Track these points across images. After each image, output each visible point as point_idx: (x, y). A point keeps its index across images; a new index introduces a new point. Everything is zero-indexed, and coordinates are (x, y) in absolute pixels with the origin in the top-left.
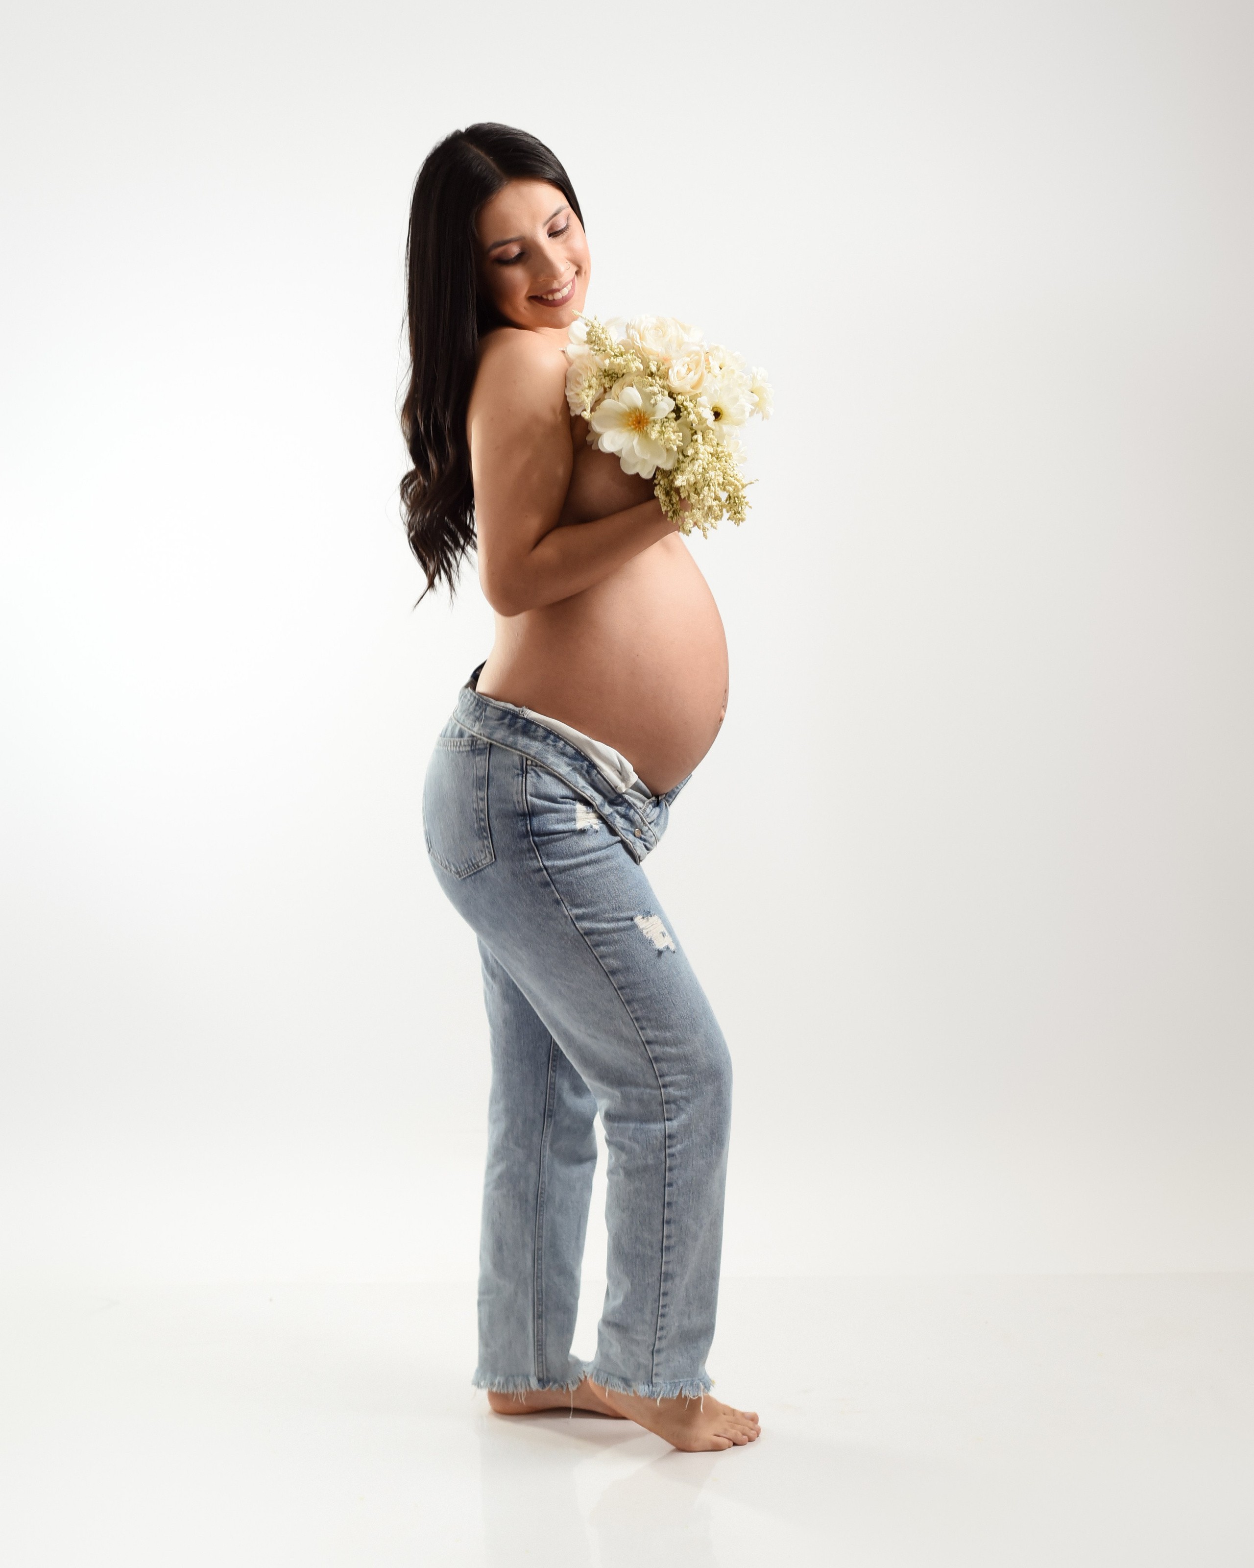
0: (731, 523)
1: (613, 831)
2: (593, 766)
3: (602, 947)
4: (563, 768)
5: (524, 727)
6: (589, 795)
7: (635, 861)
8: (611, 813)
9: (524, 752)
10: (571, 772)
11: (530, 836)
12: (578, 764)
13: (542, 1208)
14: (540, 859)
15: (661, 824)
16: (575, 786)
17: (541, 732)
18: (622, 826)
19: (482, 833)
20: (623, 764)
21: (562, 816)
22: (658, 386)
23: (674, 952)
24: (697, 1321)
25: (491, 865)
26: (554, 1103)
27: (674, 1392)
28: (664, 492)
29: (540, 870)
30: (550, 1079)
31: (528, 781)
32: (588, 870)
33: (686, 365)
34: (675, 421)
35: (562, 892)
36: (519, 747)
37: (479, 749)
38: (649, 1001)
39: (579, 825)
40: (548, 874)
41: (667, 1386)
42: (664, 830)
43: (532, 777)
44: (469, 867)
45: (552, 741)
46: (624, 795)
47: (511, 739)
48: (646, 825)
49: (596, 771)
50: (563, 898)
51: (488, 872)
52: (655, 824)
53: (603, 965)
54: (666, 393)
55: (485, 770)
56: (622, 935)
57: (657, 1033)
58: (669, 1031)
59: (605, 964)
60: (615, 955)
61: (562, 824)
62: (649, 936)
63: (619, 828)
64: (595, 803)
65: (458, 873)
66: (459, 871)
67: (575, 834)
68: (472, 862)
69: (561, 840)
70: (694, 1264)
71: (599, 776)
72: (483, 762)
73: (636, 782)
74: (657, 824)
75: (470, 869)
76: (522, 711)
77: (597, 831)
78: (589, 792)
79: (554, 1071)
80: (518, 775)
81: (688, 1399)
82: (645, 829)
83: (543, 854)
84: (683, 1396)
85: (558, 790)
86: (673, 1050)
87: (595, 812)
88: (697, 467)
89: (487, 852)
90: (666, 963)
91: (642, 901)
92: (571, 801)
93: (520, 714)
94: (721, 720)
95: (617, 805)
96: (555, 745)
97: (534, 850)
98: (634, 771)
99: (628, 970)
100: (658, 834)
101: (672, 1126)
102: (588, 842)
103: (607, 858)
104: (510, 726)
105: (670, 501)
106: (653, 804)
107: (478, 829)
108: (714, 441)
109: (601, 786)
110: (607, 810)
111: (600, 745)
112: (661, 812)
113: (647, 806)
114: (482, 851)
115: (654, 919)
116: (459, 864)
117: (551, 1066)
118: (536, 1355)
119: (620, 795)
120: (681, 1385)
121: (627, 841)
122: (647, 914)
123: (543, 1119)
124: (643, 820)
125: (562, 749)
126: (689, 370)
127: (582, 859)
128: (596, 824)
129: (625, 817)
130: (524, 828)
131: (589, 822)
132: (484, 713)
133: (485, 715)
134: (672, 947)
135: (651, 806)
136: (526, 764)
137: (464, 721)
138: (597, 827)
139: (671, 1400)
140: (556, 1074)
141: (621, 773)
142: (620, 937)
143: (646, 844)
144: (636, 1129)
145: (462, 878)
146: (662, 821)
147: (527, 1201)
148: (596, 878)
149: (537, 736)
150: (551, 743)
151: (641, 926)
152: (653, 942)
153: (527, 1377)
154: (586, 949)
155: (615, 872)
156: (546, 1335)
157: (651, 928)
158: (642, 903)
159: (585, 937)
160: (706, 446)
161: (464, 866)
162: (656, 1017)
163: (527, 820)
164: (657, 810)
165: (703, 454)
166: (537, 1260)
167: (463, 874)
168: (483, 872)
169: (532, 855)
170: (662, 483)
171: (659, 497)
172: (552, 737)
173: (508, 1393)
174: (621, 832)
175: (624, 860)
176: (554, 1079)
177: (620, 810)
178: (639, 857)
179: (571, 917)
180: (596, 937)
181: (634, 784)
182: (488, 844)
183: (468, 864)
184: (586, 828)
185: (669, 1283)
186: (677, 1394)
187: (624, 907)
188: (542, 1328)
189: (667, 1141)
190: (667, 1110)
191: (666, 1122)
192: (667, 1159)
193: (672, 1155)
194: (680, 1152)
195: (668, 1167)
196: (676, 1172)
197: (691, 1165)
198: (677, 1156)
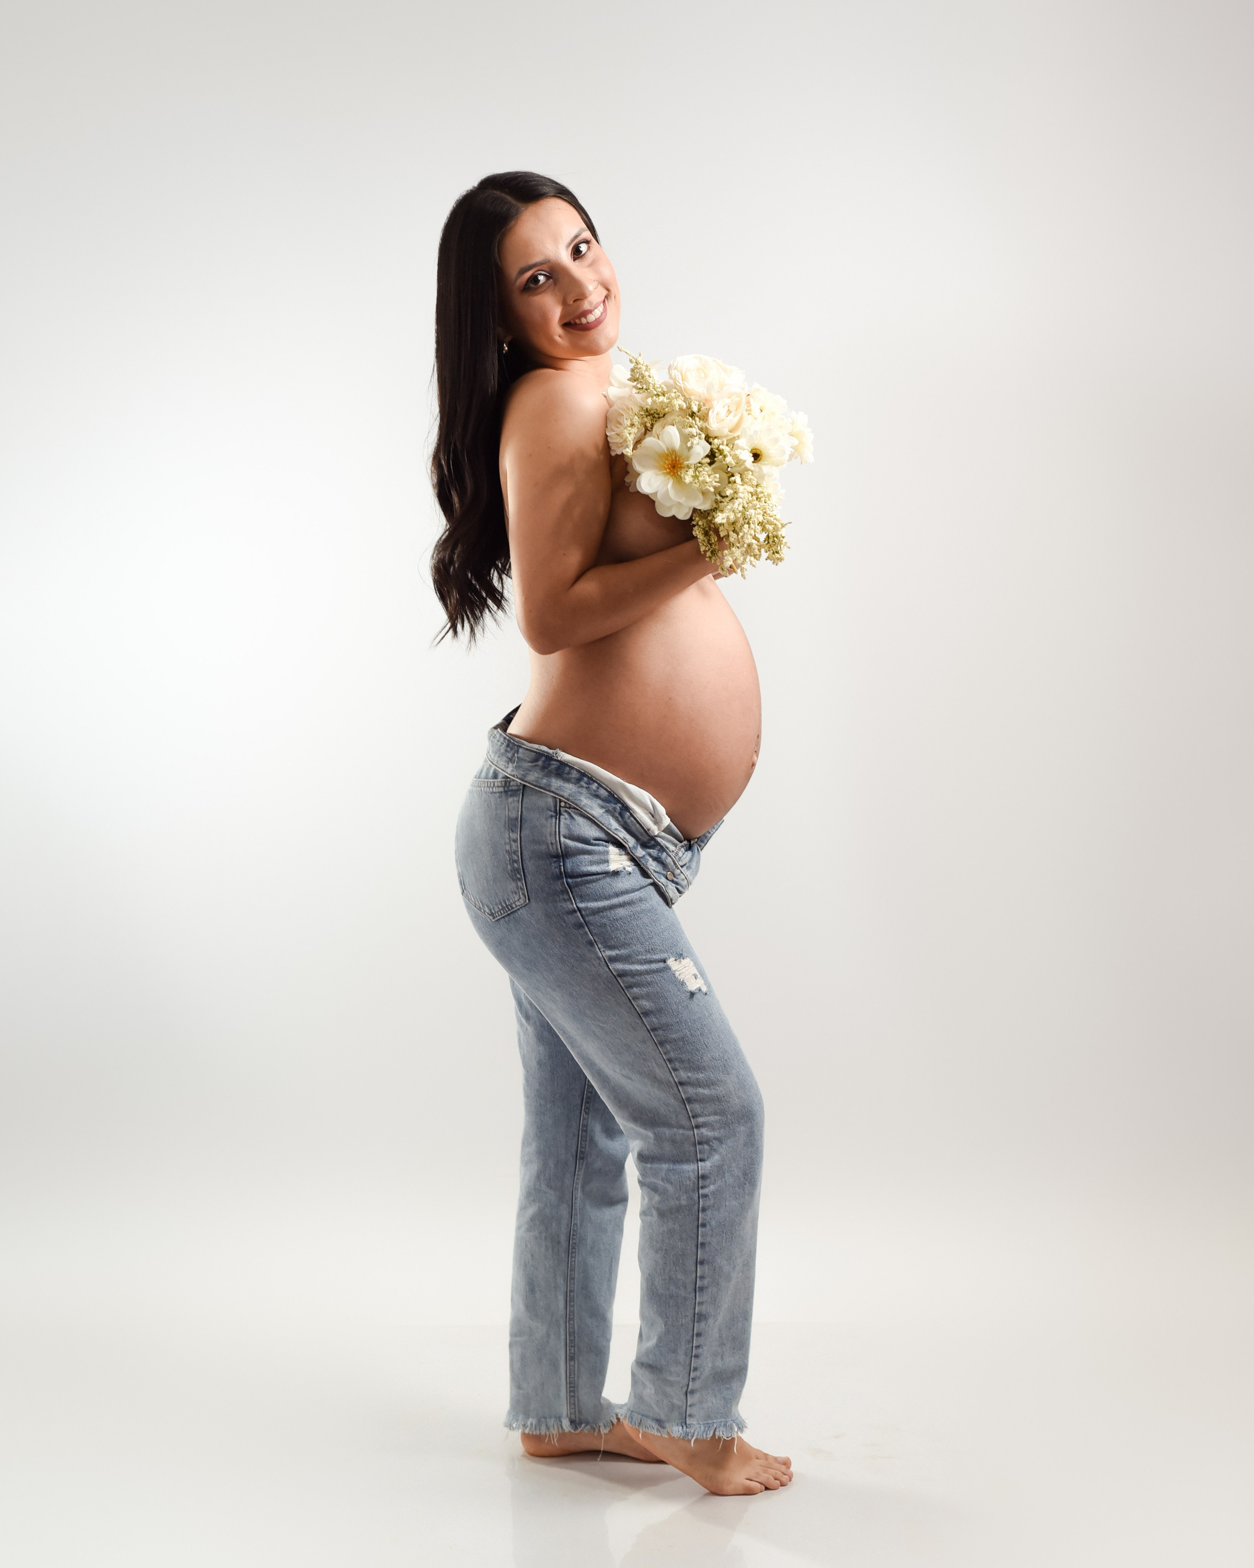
0: (770, 562)
1: (645, 874)
2: (626, 808)
3: (635, 989)
4: (596, 810)
5: (558, 769)
6: (622, 838)
7: (667, 904)
8: (644, 856)
9: (557, 794)
10: (604, 815)
11: (563, 878)
12: (611, 806)
14: (573, 901)
16: (608, 828)
17: (574, 774)
18: (654, 869)
19: (516, 875)
20: (656, 807)
21: (596, 858)
22: (697, 428)
23: (706, 994)
24: (730, 1362)
25: (524, 906)
26: (586, 1145)
27: (708, 1433)
28: (703, 532)
29: (574, 911)
30: (583, 1120)
31: (562, 823)
32: (621, 912)
33: (727, 406)
34: (710, 466)
35: (595, 933)
36: (553, 789)
37: (512, 790)
38: (682, 1043)
39: (612, 867)
40: (582, 916)
41: (700, 1427)
42: (696, 874)
43: (566, 819)
44: (502, 909)
45: (586, 783)
46: (656, 838)
47: (545, 781)
48: (678, 868)
49: (629, 814)
50: (596, 939)
51: (521, 913)
52: (687, 868)
53: (636, 1007)
54: (703, 436)
55: (518, 812)
56: (655, 977)
57: (689, 1074)
58: (702, 1072)
59: (637, 1006)
60: (648, 996)
61: (595, 866)
62: (681, 978)
63: (651, 870)
64: (628, 845)
65: (492, 914)
66: (493, 913)
67: (608, 876)
68: (505, 903)
69: (594, 882)
71: (632, 819)
72: (516, 804)
73: (669, 825)
74: (689, 868)
75: (503, 911)
76: (556, 754)
77: (630, 873)
78: (622, 835)
79: (587, 1113)
80: (552, 816)
81: (722, 1440)
82: (677, 872)
83: (577, 896)
84: (717, 1438)
85: (591, 832)
86: (706, 1091)
87: (628, 854)
88: (737, 505)
89: (521, 893)
90: (699, 1005)
91: (675, 943)
92: (604, 843)
93: (554, 756)
94: (753, 765)
95: (650, 848)
96: (588, 787)
97: (568, 892)
98: (666, 814)
99: (661, 1011)
100: (690, 877)
101: (705, 1167)
102: (621, 884)
103: (641, 900)
104: (543, 768)
105: (709, 540)
106: (685, 848)
107: (511, 871)
108: (754, 482)
109: (633, 829)
110: (640, 852)
111: (632, 788)
112: (693, 856)
113: (680, 849)
114: (516, 893)
115: (686, 962)
116: (492, 905)
117: (584, 1108)
118: (568, 1397)
119: (653, 838)
120: (715, 1426)
121: (660, 883)
122: (680, 956)
123: (575, 1160)
124: (675, 863)
125: (595, 791)
126: (729, 412)
127: (615, 901)
128: (629, 866)
129: (657, 859)
130: (557, 870)
131: (622, 864)
132: (516, 755)
133: (517, 757)
134: (704, 989)
135: (683, 849)
136: (560, 806)
137: (497, 763)
138: (629, 869)
139: (704, 1441)
140: (588, 1116)
141: (654, 815)
142: (653, 979)
143: (678, 887)
144: (669, 1170)
145: (496, 919)
146: (694, 864)
147: (559, 1243)
148: (629, 920)
149: (571, 778)
150: (585, 785)
151: (673, 968)
152: (686, 984)
153: (559, 1419)
154: (620, 991)
155: (648, 914)
156: (578, 1377)
157: (684, 970)
158: (675, 945)
159: (618, 979)
160: (746, 486)
161: (498, 908)
162: (689, 1059)
163: (560, 862)
164: (689, 853)
165: (742, 493)
166: (569, 1302)
167: (497, 915)
168: (516, 914)
169: (566, 897)
170: (700, 523)
171: (698, 537)
172: (586, 779)
173: (540, 1434)
174: (653, 875)
175: (656, 902)
176: (586, 1121)
177: (652, 853)
178: (671, 900)
179: (604, 959)
180: (629, 979)
181: (667, 827)
182: (522, 887)
183: (502, 906)
184: (619, 870)
185: (703, 1324)
186: (711, 1435)
187: (657, 949)
188: (574, 1370)
189: (700, 1182)
190: (700, 1151)
191: (699, 1162)
192: (701, 1200)
193: (705, 1196)
194: (713, 1193)
195: (702, 1208)
196: (709, 1213)
197: (724, 1206)
198: (710, 1197)
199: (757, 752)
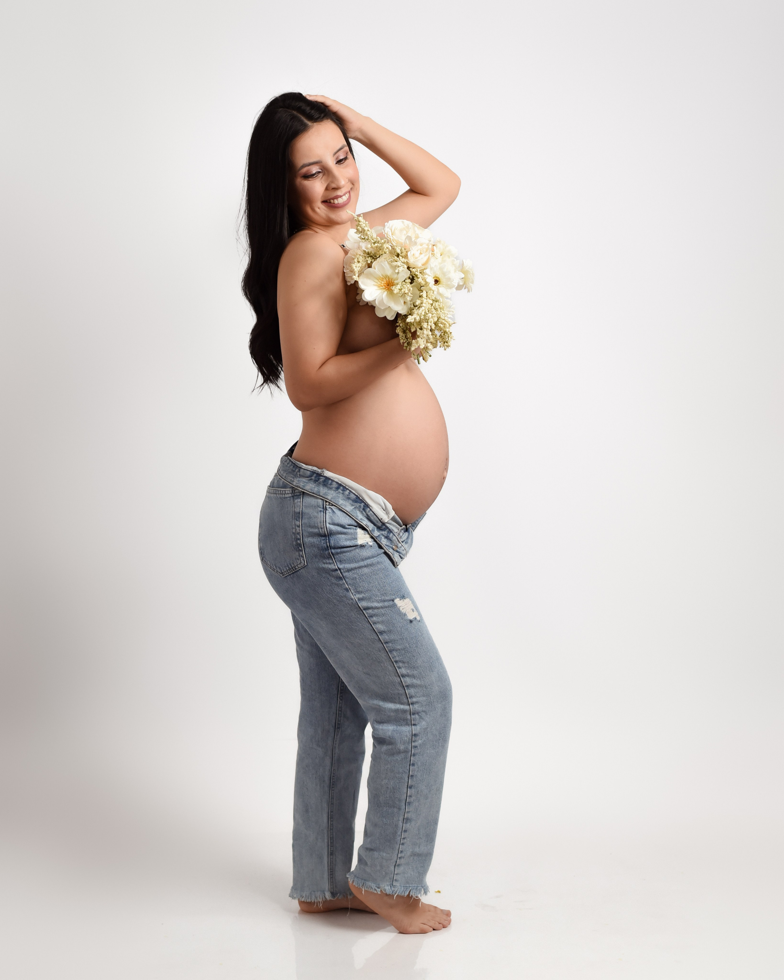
0: (443, 349)
1: (380, 547)
2: (367, 506)
3: (374, 618)
4: (349, 507)
5: (324, 481)
6: (365, 524)
7: (394, 565)
8: (379, 535)
9: (324, 498)
10: (354, 510)
11: (329, 550)
12: (358, 505)
13: (333, 786)
14: (336, 564)
15: (409, 542)
16: (356, 518)
17: (335, 485)
18: (386, 543)
19: (298, 548)
20: (386, 504)
21: (349, 537)
22: (401, 262)
23: (419, 621)
24: (423, 849)
25: (303, 568)
26: (341, 719)
27: (406, 892)
28: (402, 331)
29: (336, 570)
30: (339, 704)
31: (327, 515)
32: (366, 570)
33: (419, 250)
34: (410, 284)
35: (350, 583)
36: (321, 494)
37: (296, 495)
38: (404, 651)
39: (360, 542)
40: (341, 573)
41: (401, 888)
42: (411, 547)
43: (329, 513)
44: (289, 570)
45: (342, 490)
46: (386, 524)
47: (316, 489)
48: (400, 543)
49: (369, 509)
50: (350, 587)
51: (302, 572)
52: (405, 543)
53: (375, 629)
54: (406, 267)
55: (300, 509)
56: (387, 610)
57: (408, 671)
58: (416, 670)
60: (382, 622)
61: (348, 542)
62: (403, 611)
63: (384, 544)
64: (369, 529)
65: (282, 573)
66: (282, 572)
67: (357, 548)
68: (291, 566)
69: (349, 552)
70: (424, 814)
71: (371, 512)
72: (299, 504)
73: (394, 516)
74: (406, 543)
75: (290, 571)
76: (323, 472)
77: (371, 546)
78: (365, 522)
79: (341, 699)
80: (321, 511)
81: (413, 898)
82: (400, 545)
83: (337, 560)
84: (410, 896)
85: (346, 520)
86: (415, 681)
87: (369, 534)
88: (422, 311)
89: (301, 559)
90: (415, 628)
91: (399, 589)
92: (354, 527)
93: (321, 474)
94: (444, 478)
95: (382, 530)
96: (344, 493)
97: (332, 559)
98: (393, 509)
99: (391, 632)
100: (407, 549)
101: (416, 729)
102: (365, 553)
103: (378, 563)
104: (315, 481)
105: (405, 334)
106: (404, 530)
107: (295, 545)
108: (433, 297)
109: (372, 518)
110: (376, 533)
111: (371, 493)
112: (409, 535)
113: (401, 531)
114: (298, 559)
115: (407, 600)
116: (283, 567)
117: (340, 696)
118: (329, 878)
119: (383, 524)
120: (410, 889)
121: (390, 553)
122: (403, 597)
123: (334, 729)
124: (398, 541)
125: (348, 495)
126: (421, 253)
127: (362, 563)
128: (371, 542)
129: (387, 537)
130: (325, 545)
131: (366, 541)
132: (298, 473)
133: (299, 474)
134: (418, 618)
135: (402, 531)
136: (326, 505)
138: (371, 544)
141: (385, 510)
142: (385, 612)
143: (400, 554)
144: (393, 730)
145: (285, 576)
146: (409, 541)
147: (324, 781)
148: (370, 575)
149: (332, 487)
150: (341, 492)
151: (399, 605)
152: (407, 615)
153: (323, 892)
154: (365, 619)
155: (383, 571)
156: (335, 865)
157: (405, 607)
158: (399, 590)
159: (364, 612)
160: (428, 300)
161: (286, 569)
162: (408, 662)
163: (327, 540)
164: (407, 534)
165: (425, 304)
166: (330, 819)
167: (286, 574)
168: (298, 572)
169: (331, 561)
172: (341, 488)
173: (311, 901)
174: (385, 547)
175: (388, 564)
176: (341, 704)
177: (384, 534)
178: (397, 563)
179: (355, 600)
180: (371, 612)
181: (392, 517)
182: (302, 555)
183: (289, 567)
184: (364, 545)
185: (408, 825)
186: (407, 894)
187: (388, 593)
188: (333, 861)
189: (413, 738)
190: (413, 719)
191: (413, 726)
192: (413, 749)
193: (416, 747)
194: (420, 745)
195: (413, 754)
196: (417, 757)
197: (426, 753)
198: (419, 748)
199: (446, 469)
